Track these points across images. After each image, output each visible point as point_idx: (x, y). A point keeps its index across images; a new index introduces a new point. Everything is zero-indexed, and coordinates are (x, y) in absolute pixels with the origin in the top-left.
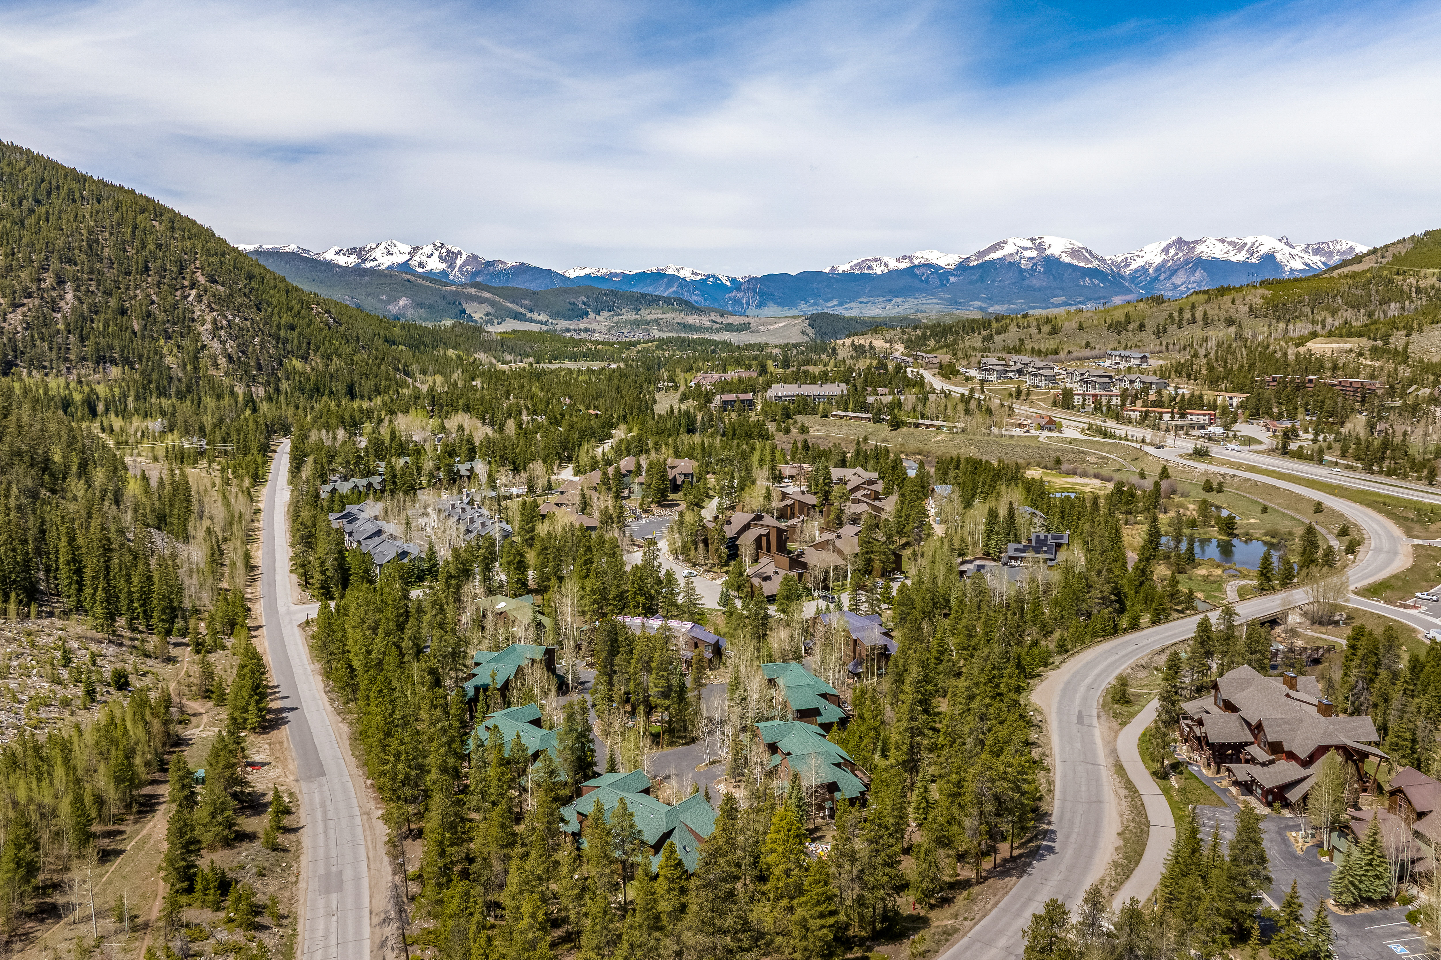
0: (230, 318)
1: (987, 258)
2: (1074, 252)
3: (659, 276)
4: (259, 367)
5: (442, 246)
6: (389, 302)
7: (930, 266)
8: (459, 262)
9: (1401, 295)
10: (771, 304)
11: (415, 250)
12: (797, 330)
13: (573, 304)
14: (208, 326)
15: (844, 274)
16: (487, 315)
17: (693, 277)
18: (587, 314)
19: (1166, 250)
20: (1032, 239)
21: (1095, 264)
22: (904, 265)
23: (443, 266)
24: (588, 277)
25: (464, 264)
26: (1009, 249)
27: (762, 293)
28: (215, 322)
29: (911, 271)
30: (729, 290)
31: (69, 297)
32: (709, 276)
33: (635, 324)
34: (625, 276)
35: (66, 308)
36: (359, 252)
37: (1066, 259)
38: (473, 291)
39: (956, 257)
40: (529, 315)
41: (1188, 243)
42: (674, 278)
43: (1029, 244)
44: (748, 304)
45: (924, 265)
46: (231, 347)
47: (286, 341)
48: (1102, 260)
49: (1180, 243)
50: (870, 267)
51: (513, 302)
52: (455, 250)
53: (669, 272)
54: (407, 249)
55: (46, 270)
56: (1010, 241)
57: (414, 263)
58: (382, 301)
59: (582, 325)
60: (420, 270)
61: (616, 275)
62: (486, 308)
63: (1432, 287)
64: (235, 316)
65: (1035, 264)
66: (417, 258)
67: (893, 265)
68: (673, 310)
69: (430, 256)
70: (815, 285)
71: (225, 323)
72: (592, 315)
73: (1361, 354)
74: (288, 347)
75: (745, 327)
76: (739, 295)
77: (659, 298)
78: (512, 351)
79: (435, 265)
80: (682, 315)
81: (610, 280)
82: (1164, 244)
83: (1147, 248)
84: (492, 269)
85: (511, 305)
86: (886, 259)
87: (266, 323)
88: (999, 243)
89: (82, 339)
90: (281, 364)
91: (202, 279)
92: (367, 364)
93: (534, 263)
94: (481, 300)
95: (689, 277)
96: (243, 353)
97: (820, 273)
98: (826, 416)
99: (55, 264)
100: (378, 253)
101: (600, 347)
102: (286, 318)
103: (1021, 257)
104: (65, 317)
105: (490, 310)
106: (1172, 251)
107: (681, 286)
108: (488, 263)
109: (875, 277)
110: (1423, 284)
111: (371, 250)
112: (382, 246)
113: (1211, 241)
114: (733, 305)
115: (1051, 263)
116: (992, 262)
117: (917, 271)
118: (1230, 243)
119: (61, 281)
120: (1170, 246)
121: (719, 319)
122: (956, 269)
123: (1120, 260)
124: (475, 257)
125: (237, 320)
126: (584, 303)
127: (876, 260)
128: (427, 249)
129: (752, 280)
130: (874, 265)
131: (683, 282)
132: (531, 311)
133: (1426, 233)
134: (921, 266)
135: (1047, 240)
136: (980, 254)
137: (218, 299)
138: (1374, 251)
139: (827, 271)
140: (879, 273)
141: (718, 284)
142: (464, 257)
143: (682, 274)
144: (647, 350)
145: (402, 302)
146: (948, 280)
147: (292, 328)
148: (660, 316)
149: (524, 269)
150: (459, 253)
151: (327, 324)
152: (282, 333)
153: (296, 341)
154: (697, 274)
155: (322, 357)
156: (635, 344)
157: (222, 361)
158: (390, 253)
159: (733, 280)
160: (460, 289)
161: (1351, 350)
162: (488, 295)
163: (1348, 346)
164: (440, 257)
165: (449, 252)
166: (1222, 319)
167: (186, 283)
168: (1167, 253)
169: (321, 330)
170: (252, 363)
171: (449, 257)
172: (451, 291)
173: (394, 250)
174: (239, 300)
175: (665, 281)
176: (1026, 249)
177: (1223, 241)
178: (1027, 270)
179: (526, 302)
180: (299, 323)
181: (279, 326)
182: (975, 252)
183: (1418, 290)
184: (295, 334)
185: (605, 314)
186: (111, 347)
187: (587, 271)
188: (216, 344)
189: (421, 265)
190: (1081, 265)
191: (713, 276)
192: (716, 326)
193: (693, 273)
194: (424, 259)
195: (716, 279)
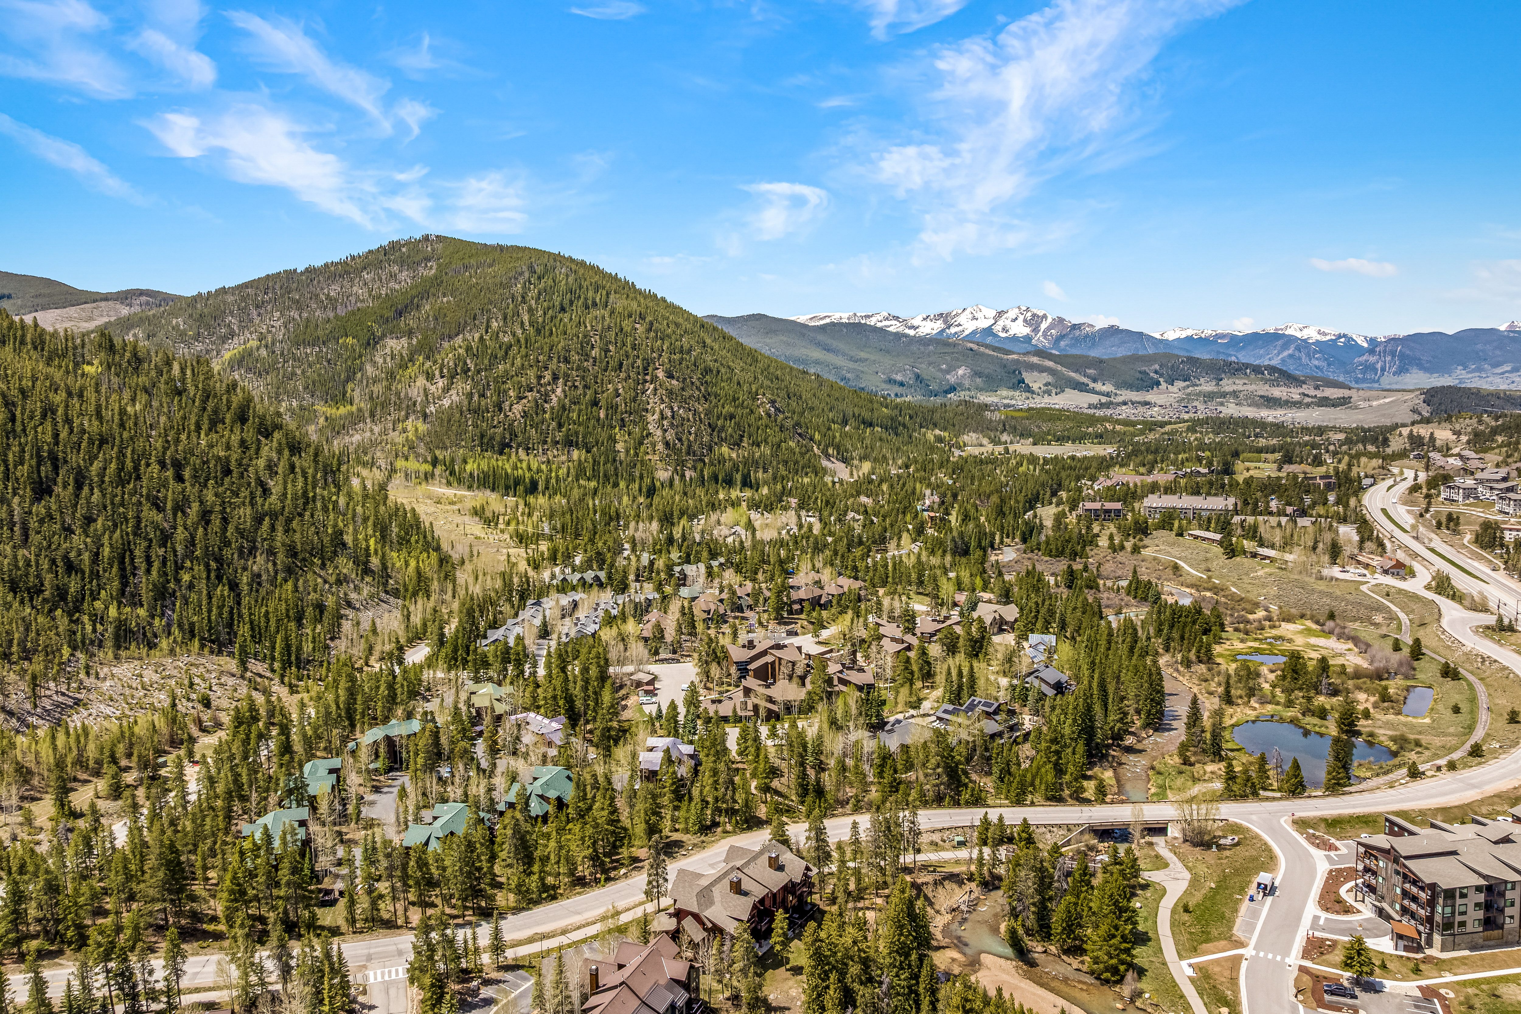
0: (675, 409)
3: (1272, 337)
5: (1028, 309)
6: (948, 372)
8: (1044, 326)
10: (1415, 370)
11: (1000, 314)
12: (1406, 408)
13: (1145, 373)
14: (656, 417)
16: (1046, 385)
17: (1318, 338)
18: (1158, 384)
23: (1026, 331)
24: (1189, 339)
25: (1049, 328)
27: (1402, 356)
28: (661, 412)
31: (559, 391)
32: (1340, 336)
33: (1209, 397)
34: (1232, 338)
35: (555, 399)
36: (945, 318)
38: (1035, 360)
40: (1092, 385)
42: (1291, 340)
44: (1383, 369)
46: (670, 436)
51: (1076, 372)
52: (1040, 313)
53: (1284, 333)
54: (992, 312)
55: (546, 368)
57: (998, 328)
58: (941, 370)
59: (1143, 398)
60: (1003, 335)
61: (1223, 336)
62: (1046, 378)
66: (1001, 323)
69: (1014, 320)
70: (1479, 347)
71: (669, 414)
72: (1164, 385)
74: (723, 435)
75: (1344, 402)
76: (1372, 359)
77: (1247, 366)
78: (1014, 430)
79: (1020, 329)
80: (1267, 387)
81: (1215, 342)
84: (1077, 333)
85: (1073, 374)
87: (708, 413)
89: (560, 426)
90: (710, 450)
91: (660, 374)
94: (1042, 369)
95: (1314, 337)
96: (679, 439)
97: (1493, 331)
98: (1181, 535)
99: (553, 365)
100: (961, 319)
101: (1118, 427)
102: (728, 409)
104: (552, 408)
105: (1050, 379)
107: (1298, 349)
108: (1075, 327)
111: (957, 315)
112: (968, 310)
114: (1364, 372)
119: (555, 378)
124: (1061, 320)
125: (680, 412)
126: (1156, 372)
128: (1012, 314)
129: (1393, 340)
131: (1303, 345)
132: (1095, 380)
137: (670, 392)
139: (1503, 328)
141: (1350, 345)
142: (1049, 320)
144: (1173, 433)
145: (961, 372)
147: (732, 417)
148: (1240, 388)
149: (1113, 331)
150: (1045, 317)
151: (768, 413)
152: (721, 422)
154: (1324, 334)
156: (1162, 425)
157: (660, 447)
158: (975, 318)
159: (1372, 341)
160: (1022, 358)
162: (1050, 364)
164: (1025, 321)
165: (1034, 315)
167: (648, 378)
171: (1034, 321)
172: (1013, 360)
173: (979, 314)
174: (689, 393)
175: (1280, 343)
179: (1091, 371)
180: (740, 412)
181: (719, 416)
184: (733, 423)
185: (1180, 384)
186: (577, 433)
187: (1189, 332)
188: (659, 433)
189: (1005, 329)
191: (1345, 336)
192: (1309, 400)
193: (1319, 332)
194: (1008, 323)
195: (1348, 338)
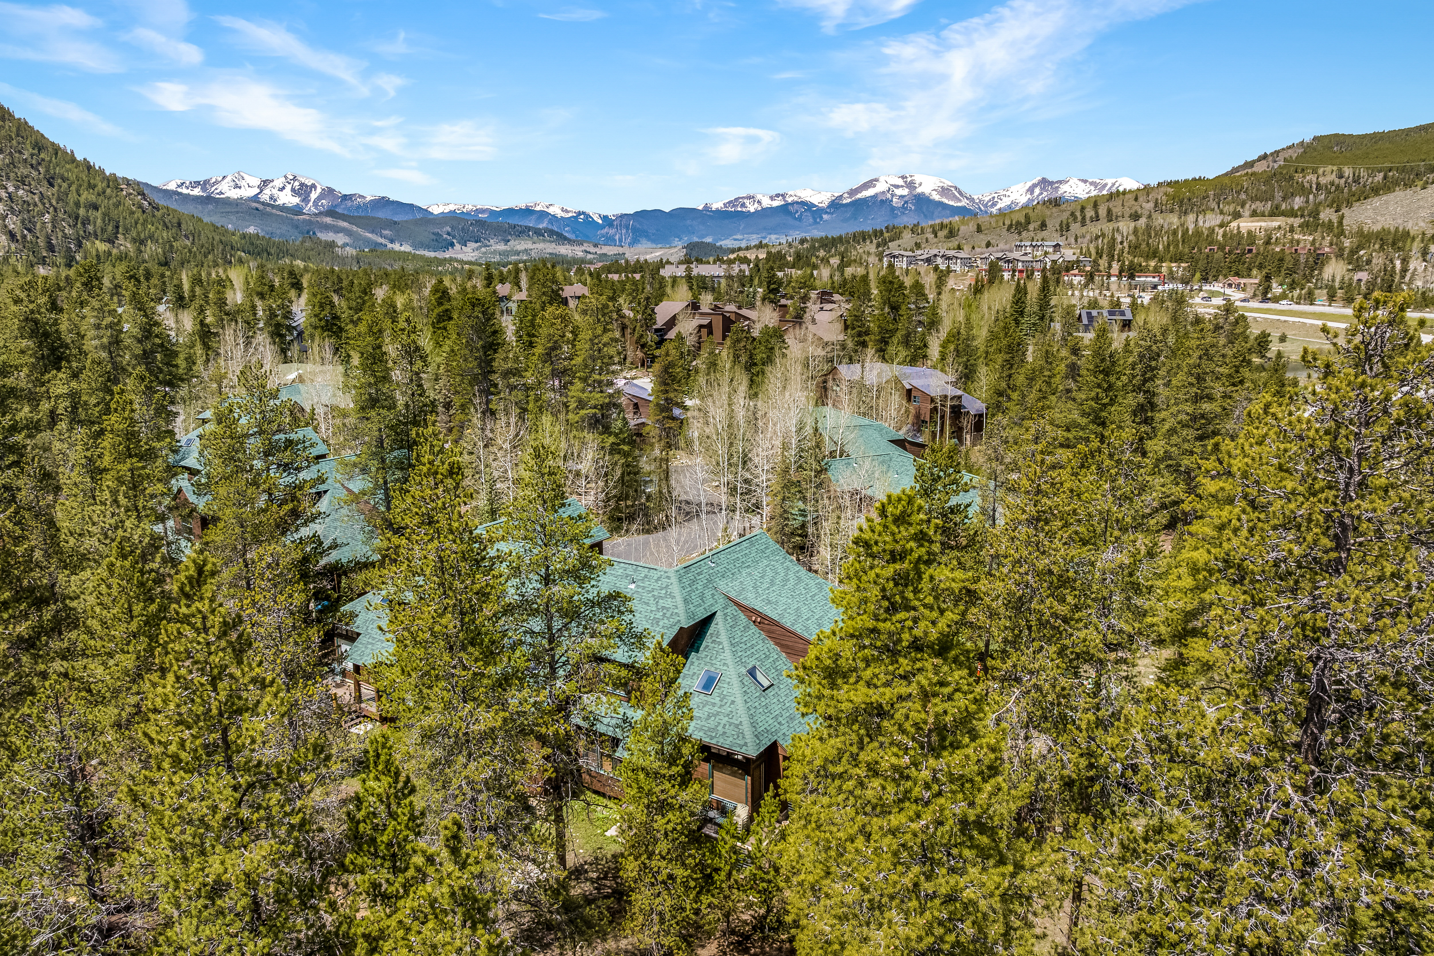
0: (11, 189)
1: (859, 196)
2: (944, 191)
3: (528, 212)
4: (51, 248)
5: (295, 179)
7: (803, 203)
8: (314, 196)
9: (1304, 191)
10: (644, 241)
11: (265, 183)
13: (438, 235)
15: (718, 211)
17: (564, 215)
18: (452, 245)
19: (1031, 190)
20: (903, 177)
21: (964, 203)
22: (777, 203)
23: (296, 200)
24: (452, 212)
25: (319, 198)
26: (880, 187)
27: (635, 230)
29: (785, 209)
30: (602, 227)
32: (579, 213)
33: (504, 255)
34: (492, 212)
36: (204, 184)
37: (936, 197)
38: (328, 220)
39: (829, 195)
40: (390, 246)
41: (1051, 183)
42: (543, 214)
43: (900, 182)
44: (621, 240)
45: (797, 203)
47: (86, 222)
48: (971, 199)
49: (1044, 183)
50: (743, 205)
51: (373, 232)
52: (309, 182)
53: (538, 208)
54: (256, 182)
56: (882, 179)
57: (265, 196)
59: (447, 255)
60: (271, 203)
61: (482, 211)
62: (342, 236)
63: (1332, 184)
64: (17, 188)
65: (906, 202)
66: (267, 192)
67: (767, 203)
68: (544, 241)
69: (282, 189)
70: (688, 222)
72: (458, 246)
73: (1292, 230)
74: (90, 228)
75: (620, 257)
76: (612, 231)
77: (529, 229)
79: (287, 198)
80: (553, 245)
81: (476, 215)
82: (1029, 184)
83: (1013, 188)
84: (349, 203)
85: (369, 235)
86: (759, 197)
87: (59, 200)
88: (871, 181)
90: (80, 245)
92: (190, 251)
93: (393, 197)
94: (337, 230)
95: (560, 214)
96: (30, 230)
97: (694, 210)
100: (224, 186)
102: (87, 196)
103: (893, 195)
105: (346, 237)
106: (1037, 191)
107: (550, 222)
108: (345, 197)
109: (749, 214)
110: (1323, 181)
111: (217, 182)
112: (229, 179)
113: (1074, 181)
115: (922, 201)
116: (865, 200)
117: (790, 208)
118: (1091, 184)
120: (1034, 186)
121: (592, 249)
122: (829, 207)
123: (987, 199)
124: (331, 191)
125: (21, 192)
126: (448, 234)
127: (749, 197)
128: (279, 183)
129: (623, 216)
130: (747, 202)
131: (554, 219)
132: (392, 241)
133: (1315, 138)
134: (794, 203)
135: (918, 179)
136: (852, 192)
138: (1265, 157)
139: (700, 208)
140: (752, 210)
141: (589, 221)
142: (319, 190)
143: (551, 210)
145: (249, 229)
146: (821, 218)
147: (96, 208)
148: (530, 247)
149: (383, 202)
150: (314, 186)
151: (140, 206)
152: (82, 212)
153: (99, 221)
154: (567, 211)
155: (134, 240)
158: (237, 187)
159: (605, 218)
160: (314, 219)
161: (1280, 227)
162: (345, 224)
163: (1275, 224)
164: (293, 190)
165: (302, 185)
166: (1127, 215)
168: (1032, 193)
169: (133, 213)
170: (42, 243)
171: (303, 191)
172: (304, 220)
173: (242, 183)
174: (23, 170)
175: (534, 215)
176: (897, 187)
177: (1085, 181)
178: (898, 208)
179: (386, 232)
180: (103, 203)
181: (77, 204)
182: (847, 189)
183: (1319, 186)
184: (99, 214)
185: (472, 245)
187: (452, 207)
189: (272, 198)
190: (951, 203)
191: (583, 213)
193: (562, 210)
194: (275, 192)
195: (587, 216)
